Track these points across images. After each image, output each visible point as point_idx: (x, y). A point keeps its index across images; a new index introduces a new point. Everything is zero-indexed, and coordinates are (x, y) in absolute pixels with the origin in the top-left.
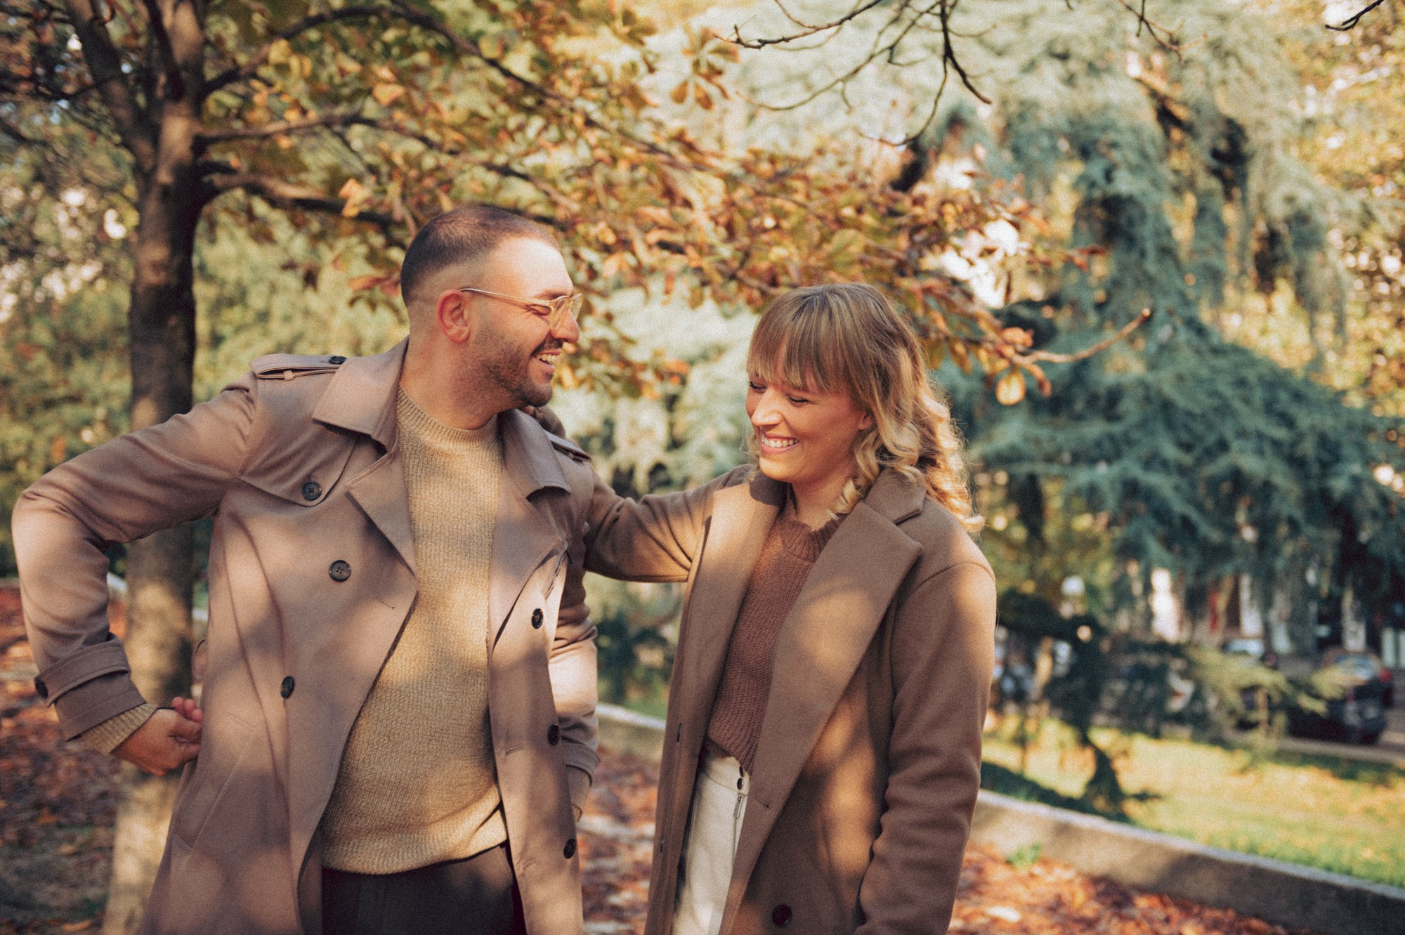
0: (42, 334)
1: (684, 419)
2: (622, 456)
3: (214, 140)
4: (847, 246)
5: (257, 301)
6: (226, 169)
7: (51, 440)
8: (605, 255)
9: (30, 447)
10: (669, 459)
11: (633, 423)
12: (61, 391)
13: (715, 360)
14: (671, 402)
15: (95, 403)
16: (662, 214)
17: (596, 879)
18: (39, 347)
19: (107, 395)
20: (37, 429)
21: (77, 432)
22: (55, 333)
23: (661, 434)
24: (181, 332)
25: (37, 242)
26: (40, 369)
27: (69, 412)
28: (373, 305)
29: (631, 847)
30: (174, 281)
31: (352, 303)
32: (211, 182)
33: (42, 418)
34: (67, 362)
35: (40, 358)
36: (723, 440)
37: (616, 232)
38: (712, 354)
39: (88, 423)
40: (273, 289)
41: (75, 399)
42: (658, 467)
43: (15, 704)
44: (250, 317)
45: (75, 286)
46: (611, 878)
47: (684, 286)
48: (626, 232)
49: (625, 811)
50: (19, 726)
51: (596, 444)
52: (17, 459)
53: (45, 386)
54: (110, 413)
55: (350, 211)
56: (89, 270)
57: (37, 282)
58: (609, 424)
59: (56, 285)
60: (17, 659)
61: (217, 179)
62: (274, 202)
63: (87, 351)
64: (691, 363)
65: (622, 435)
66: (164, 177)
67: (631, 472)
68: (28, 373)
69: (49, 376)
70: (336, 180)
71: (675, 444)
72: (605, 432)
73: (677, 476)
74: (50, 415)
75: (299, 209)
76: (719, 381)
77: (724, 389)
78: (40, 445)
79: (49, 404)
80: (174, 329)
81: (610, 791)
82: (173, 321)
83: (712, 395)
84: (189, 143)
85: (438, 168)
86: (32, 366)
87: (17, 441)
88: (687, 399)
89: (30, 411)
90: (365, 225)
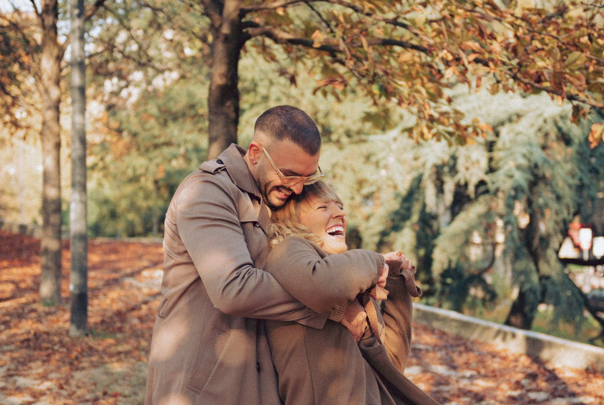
0: (153, 109)
1: (497, 155)
2: (461, 177)
3: (249, 11)
4: (575, 61)
5: (262, 90)
6: (255, 25)
7: (157, 165)
8: (447, 67)
9: (147, 169)
10: (487, 178)
11: (468, 158)
12: (162, 140)
13: (516, 122)
14: (490, 146)
15: (179, 146)
16: (476, 45)
17: (438, 395)
18: (151, 116)
19: (186, 142)
20: (151, 160)
21: (170, 161)
22: (159, 109)
23: (484, 164)
24: (232, 109)
25: (150, 60)
26: (152, 128)
27: (166, 150)
28: (325, 94)
29: (457, 381)
30: (230, 83)
31: (315, 92)
32: (247, 32)
33: (154, 154)
34: (165, 124)
35: (152, 122)
36: (519, 167)
37: (452, 54)
38: (514, 118)
39: (175, 157)
40: (271, 83)
41: (168, 144)
42: (482, 183)
43: (147, 298)
44: (258, 99)
45: (169, 83)
46: (446, 395)
47: (487, 83)
48: (459, 55)
49: (455, 364)
50: (150, 309)
51: (446, 169)
52: (140, 176)
53: (155, 137)
54: (187, 151)
55: (317, 45)
56: (175, 75)
57: (149, 83)
58: (454, 158)
59: (159, 82)
60: (145, 277)
61: (250, 30)
62: (276, 40)
63: (175, 117)
64: (502, 124)
65: (461, 165)
66: (225, 30)
67: (466, 185)
68: (145, 130)
69: (156, 132)
70: (309, 30)
71: (491, 170)
72: (451, 163)
73: (492, 187)
74: (157, 152)
75: (289, 44)
76: (518, 134)
77: (520, 138)
78: (152, 168)
79: (157, 146)
80: (229, 107)
81: (447, 354)
82: (228, 103)
83: (513, 142)
84: (237, 12)
85: (360, 22)
86: (148, 126)
87: (141, 167)
88: (499, 144)
89: (147, 150)
90: (323, 53)
